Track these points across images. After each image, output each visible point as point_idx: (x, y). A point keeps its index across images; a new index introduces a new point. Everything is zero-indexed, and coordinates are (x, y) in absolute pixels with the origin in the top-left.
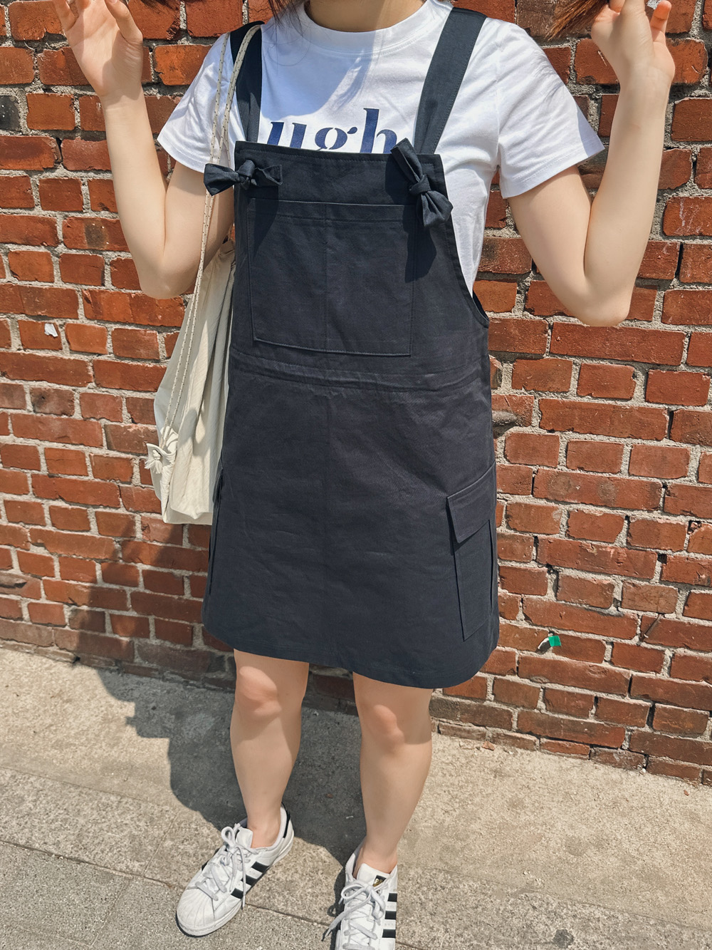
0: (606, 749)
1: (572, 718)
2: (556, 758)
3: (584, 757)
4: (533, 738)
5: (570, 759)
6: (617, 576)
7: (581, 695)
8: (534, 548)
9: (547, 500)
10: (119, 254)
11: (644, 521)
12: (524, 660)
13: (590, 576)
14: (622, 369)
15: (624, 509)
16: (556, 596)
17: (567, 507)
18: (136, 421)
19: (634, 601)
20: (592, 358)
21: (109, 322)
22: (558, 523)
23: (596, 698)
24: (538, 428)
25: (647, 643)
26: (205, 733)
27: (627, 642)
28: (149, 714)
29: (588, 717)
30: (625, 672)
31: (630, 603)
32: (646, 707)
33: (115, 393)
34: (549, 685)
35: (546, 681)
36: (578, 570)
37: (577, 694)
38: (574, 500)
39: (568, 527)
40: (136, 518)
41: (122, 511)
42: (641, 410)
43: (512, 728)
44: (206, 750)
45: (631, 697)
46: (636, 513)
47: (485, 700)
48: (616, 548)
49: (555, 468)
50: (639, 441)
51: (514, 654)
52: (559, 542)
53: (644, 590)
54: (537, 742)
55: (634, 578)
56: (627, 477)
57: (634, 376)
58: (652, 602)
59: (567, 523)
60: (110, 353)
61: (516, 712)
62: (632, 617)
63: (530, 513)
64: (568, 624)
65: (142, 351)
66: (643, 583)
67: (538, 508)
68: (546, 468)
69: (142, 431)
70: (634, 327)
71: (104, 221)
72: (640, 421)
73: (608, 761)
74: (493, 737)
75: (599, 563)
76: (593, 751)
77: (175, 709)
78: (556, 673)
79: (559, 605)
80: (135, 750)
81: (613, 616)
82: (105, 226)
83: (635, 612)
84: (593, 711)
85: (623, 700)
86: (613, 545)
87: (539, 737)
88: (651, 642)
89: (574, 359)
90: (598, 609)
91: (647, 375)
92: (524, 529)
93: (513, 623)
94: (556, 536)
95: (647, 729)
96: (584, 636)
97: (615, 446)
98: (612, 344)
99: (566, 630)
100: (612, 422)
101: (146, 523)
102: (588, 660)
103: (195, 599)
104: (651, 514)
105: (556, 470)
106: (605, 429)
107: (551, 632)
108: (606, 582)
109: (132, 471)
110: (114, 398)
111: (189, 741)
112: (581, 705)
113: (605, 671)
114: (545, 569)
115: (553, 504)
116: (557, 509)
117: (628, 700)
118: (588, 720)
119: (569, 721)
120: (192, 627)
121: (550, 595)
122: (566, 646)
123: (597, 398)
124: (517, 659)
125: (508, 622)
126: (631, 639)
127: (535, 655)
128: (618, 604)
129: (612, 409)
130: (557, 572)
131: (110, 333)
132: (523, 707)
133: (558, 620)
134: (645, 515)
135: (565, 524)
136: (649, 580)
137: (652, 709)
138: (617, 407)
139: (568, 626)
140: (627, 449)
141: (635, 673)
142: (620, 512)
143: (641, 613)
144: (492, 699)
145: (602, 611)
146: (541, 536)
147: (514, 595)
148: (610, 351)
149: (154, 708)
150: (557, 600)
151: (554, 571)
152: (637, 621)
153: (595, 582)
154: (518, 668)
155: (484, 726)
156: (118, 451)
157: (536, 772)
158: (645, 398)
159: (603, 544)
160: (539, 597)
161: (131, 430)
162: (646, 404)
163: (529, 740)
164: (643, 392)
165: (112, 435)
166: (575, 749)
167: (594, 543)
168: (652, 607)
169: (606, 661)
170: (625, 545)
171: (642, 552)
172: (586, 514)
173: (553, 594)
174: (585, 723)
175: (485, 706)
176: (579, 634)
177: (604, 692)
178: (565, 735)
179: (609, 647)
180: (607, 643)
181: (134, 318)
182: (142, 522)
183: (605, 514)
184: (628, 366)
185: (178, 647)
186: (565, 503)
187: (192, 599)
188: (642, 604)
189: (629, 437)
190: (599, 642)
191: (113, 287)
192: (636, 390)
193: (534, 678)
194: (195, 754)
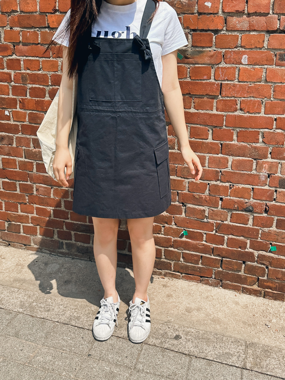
0: (206, 278)
1: (193, 265)
2: (188, 282)
3: (199, 282)
4: (179, 274)
5: (193, 283)
6: (206, 207)
7: (196, 255)
8: (177, 196)
9: (181, 177)
10: (32, 85)
11: (214, 185)
12: (175, 241)
13: (197, 207)
14: (204, 128)
15: (207, 181)
16: (185, 215)
17: (188, 180)
18: (35, 147)
19: (212, 216)
20: (194, 124)
21: (28, 110)
22: (185, 186)
23: (201, 256)
24: (177, 150)
25: (218, 233)
26: (55, 270)
27: (211, 233)
28: (34, 263)
29: (199, 264)
30: (211, 245)
31: (211, 217)
32: (219, 260)
33: (28, 136)
34: (184, 251)
35: (183, 249)
36: (192, 204)
37: (194, 254)
38: (190, 177)
39: (189, 188)
40: (34, 186)
41: (29, 183)
42: (211, 143)
43: (171, 270)
44: (54, 275)
45: (214, 256)
46: (211, 182)
47: (161, 258)
48: (205, 196)
49: (184, 165)
50: (211, 155)
51: (171, 239)
52: (185, 194)
53: (215, 212)
54: (181, 276)
55: (212, 207)
56: (208, 168)
57: (209, 131)
58: (219, 217)
59: (188, 186)
60: (27, 122)
61: (173, 263)
62: (212, 223)
63: (175, 183)
64: (190, 226)
65: (38, 121)
66: (215, 209)
67: (178, 180)
68: (180, 165)
69: (37, 151)
70: (207, 113)
71: (28, 74)
72: (211, 147)
73: (207, 283)
74: (164, 274)
75: (199, 202)
76: (202, 279)
77: (45, 262)
78: (186, 246)
79: (187, 218)
80: (27, 275)
81: (205, 222)
82: (28, 75)
83: (213, 221)
84: (200, 262)
85: (211, 257)
86: (204, 195)
87: (182, 273)
88: (220, 233)
89: (188, 124)
90: (200, 220)
91: (212, 130)
92: (173, 189)
93: (171, 226)
94: (185, 192)
95: (220, 269)
96: (196, 231)
97: (203, 157)
98: (200, 119)
99: (189, 228)
100: (202, 148)
101: (37, 187)
102: (198, 241)
103: (55, 219)
104: (217, 183)
105: (184, 166)
106: (200, 150)
107: (184, 230)
108: (202, 209)
109: (33, 167)
110: (28, 139)
111: (49, 272)
112: (196, 259)
113: (204, 245)
114: (181, 204)
115: (183, 179)
116: (184, 181)
117: (213, 257)
118: (199, 266)
119: (192, 266)
120: (54, 230)
121: (183, 215)
122: (190, 236)
123: (196, 139)
124: (172, 241)
125: (169, 226)
126: (212, 232)
127: (179, 239)
128: (207, 218)
129: (202, 143)
130: (185, 206)
131: (28, 114)
132: (175, 260)
133: (186, 224)
134: (215, 183)
135: (187, 187)
136: (217, 208)
137: (222, 261)
138: (203, 142)
139: (190, 227)
140: (207, 158)
141: (215, 246)
142: (206, 182)
143: (215, 221)
144: (164, 258)
145: (202, 220)
146: (179, 192)
147: (171, 215)
148: (200, 122)
149: (37, 262)
150: (186, 217)
151: (185, 205)
152: (214, 224)
153: (198, 209)
154: (173, 244)
155: (161, 270)
156: (29, 159)
157: (179, 286)
158: (212, 139)
159: (201, 194)
160: (180, 215)
161: (33, 151)
162: (213, 141)
163: (178, 275)
164: (212, 137)
165: (27, 153)
166: (195, 278)
167: (198, 194)
168: (219, 218)
169: (204, 241)
170: (208, 194)
171: (214, 197)
172: (194, 183)
173: (184, 214)
174: (198, 267)
175: (161, 261)
176: (194, 230)
177: (204, 254)
178: (191, 272)
179: (205, 235)
180: (204, 233)
181: (36, 108)
182: (36, 187)
183: (201, 183)
184: (206, 127)
185: (48, 238)
186: (187, 179)
187: (54, 219)
188: (215, 217)
189: (208, 153)
190: (201, 233)
191: (30, 97)
192: (209, 136)
193: (178, 248)
194: (50, 276)
